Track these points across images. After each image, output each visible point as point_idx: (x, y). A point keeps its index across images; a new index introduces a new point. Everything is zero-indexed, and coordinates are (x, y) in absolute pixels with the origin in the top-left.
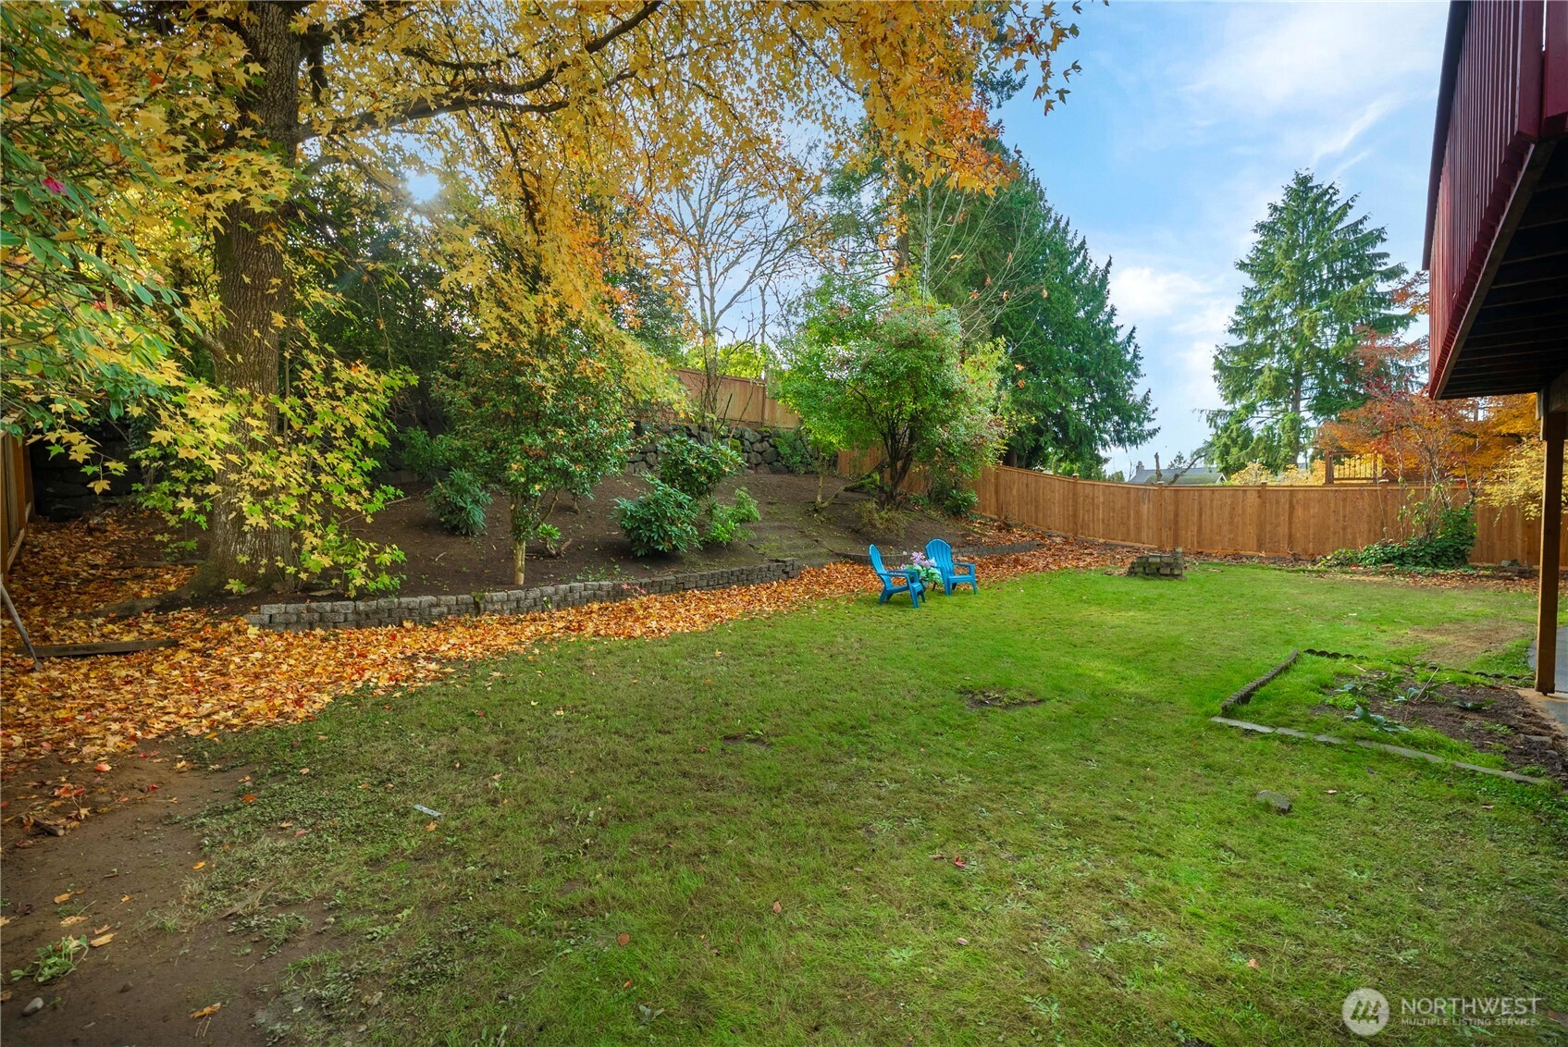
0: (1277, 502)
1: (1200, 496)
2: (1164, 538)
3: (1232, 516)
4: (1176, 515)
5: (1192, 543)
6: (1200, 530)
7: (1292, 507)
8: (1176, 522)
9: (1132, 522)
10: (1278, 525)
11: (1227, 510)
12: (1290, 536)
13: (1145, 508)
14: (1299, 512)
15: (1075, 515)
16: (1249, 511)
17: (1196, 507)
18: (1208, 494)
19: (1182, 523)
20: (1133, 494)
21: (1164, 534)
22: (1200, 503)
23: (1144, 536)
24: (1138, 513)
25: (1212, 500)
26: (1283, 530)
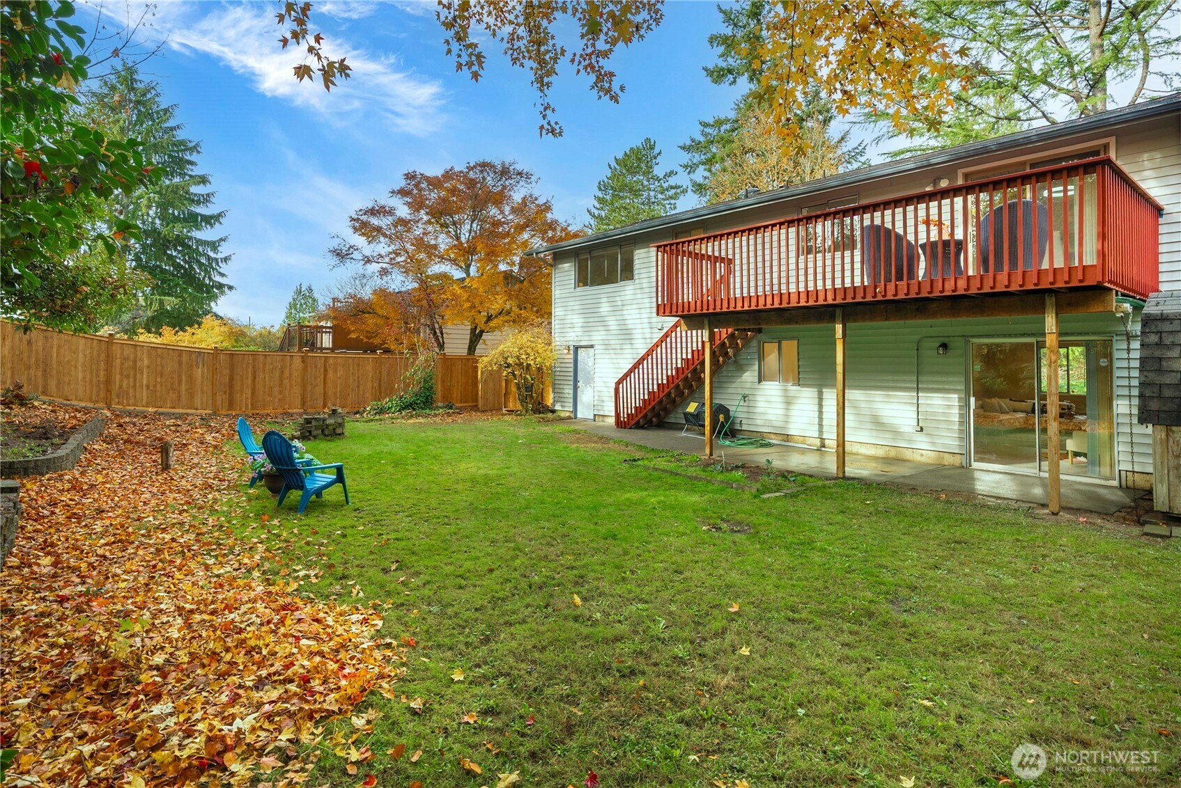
0: (316, 367)
1: (254, 360)
2: (219, 402)
3: (281, 378)
4: (231, 379)
5: (247, 406)
6: (253, 393)
7: (326, 370)
8: (231, 386)
9: (184, 387)
10: (316, 386)
11: (277, 374)
12: (325, 394)
13: (198, 373)
14: (331, 374)
15: (108, 382)
16: (295, 374)
17: (250, 370)
18: (261, 358)
19: (237, 387)
20: (185, 358)
21: (219, 398)
22: (254, 367)
23: (198, 402)
24: (191, 379)
25: (264, 364)
26: (320, 389)
